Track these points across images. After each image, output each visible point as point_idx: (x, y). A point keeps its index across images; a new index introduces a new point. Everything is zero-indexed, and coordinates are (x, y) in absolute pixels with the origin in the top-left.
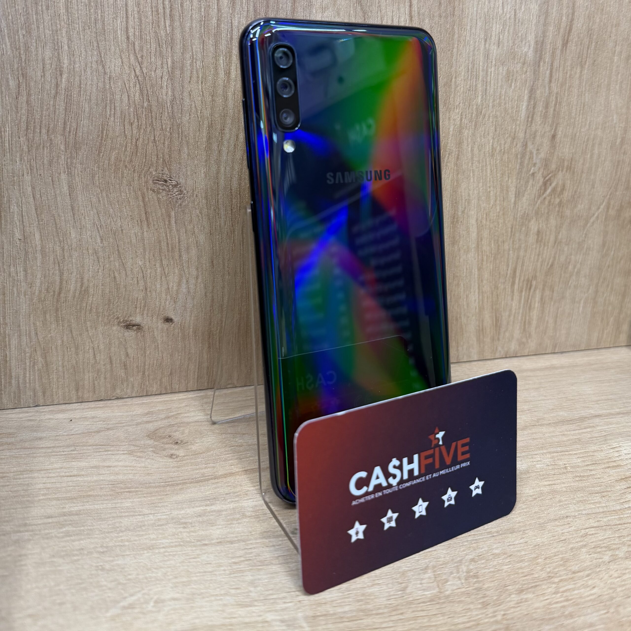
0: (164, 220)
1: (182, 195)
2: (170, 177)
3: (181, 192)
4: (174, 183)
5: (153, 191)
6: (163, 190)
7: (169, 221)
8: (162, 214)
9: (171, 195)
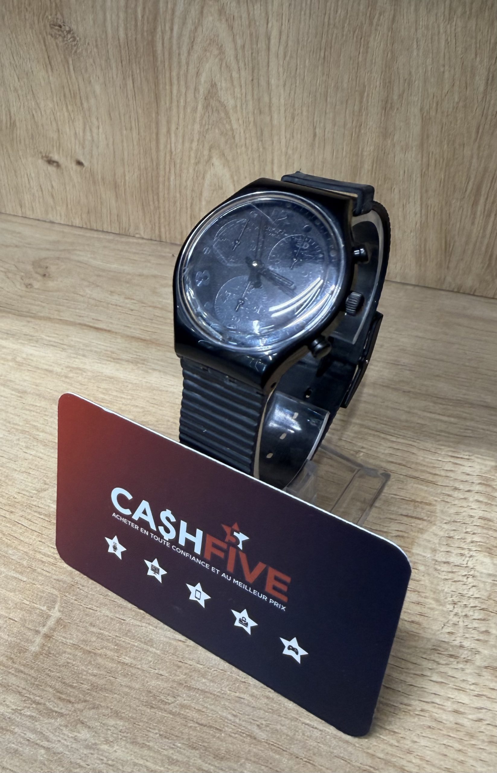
0: (64, 66)
1: (76, 43)
2: (64, 22)
3: (74, 39)
4: (67, 29)
5: (51, 35)
6: (60, 35)
7: (69, 68)
8: (62, 61)
9: (67, 41)
